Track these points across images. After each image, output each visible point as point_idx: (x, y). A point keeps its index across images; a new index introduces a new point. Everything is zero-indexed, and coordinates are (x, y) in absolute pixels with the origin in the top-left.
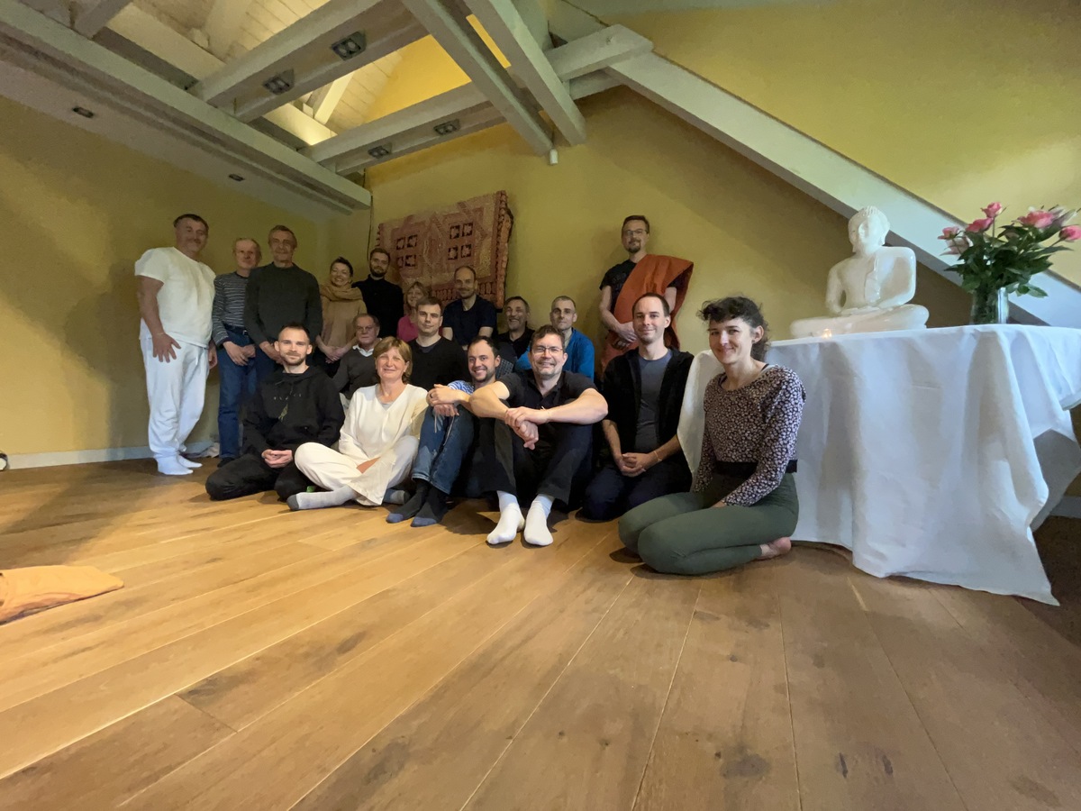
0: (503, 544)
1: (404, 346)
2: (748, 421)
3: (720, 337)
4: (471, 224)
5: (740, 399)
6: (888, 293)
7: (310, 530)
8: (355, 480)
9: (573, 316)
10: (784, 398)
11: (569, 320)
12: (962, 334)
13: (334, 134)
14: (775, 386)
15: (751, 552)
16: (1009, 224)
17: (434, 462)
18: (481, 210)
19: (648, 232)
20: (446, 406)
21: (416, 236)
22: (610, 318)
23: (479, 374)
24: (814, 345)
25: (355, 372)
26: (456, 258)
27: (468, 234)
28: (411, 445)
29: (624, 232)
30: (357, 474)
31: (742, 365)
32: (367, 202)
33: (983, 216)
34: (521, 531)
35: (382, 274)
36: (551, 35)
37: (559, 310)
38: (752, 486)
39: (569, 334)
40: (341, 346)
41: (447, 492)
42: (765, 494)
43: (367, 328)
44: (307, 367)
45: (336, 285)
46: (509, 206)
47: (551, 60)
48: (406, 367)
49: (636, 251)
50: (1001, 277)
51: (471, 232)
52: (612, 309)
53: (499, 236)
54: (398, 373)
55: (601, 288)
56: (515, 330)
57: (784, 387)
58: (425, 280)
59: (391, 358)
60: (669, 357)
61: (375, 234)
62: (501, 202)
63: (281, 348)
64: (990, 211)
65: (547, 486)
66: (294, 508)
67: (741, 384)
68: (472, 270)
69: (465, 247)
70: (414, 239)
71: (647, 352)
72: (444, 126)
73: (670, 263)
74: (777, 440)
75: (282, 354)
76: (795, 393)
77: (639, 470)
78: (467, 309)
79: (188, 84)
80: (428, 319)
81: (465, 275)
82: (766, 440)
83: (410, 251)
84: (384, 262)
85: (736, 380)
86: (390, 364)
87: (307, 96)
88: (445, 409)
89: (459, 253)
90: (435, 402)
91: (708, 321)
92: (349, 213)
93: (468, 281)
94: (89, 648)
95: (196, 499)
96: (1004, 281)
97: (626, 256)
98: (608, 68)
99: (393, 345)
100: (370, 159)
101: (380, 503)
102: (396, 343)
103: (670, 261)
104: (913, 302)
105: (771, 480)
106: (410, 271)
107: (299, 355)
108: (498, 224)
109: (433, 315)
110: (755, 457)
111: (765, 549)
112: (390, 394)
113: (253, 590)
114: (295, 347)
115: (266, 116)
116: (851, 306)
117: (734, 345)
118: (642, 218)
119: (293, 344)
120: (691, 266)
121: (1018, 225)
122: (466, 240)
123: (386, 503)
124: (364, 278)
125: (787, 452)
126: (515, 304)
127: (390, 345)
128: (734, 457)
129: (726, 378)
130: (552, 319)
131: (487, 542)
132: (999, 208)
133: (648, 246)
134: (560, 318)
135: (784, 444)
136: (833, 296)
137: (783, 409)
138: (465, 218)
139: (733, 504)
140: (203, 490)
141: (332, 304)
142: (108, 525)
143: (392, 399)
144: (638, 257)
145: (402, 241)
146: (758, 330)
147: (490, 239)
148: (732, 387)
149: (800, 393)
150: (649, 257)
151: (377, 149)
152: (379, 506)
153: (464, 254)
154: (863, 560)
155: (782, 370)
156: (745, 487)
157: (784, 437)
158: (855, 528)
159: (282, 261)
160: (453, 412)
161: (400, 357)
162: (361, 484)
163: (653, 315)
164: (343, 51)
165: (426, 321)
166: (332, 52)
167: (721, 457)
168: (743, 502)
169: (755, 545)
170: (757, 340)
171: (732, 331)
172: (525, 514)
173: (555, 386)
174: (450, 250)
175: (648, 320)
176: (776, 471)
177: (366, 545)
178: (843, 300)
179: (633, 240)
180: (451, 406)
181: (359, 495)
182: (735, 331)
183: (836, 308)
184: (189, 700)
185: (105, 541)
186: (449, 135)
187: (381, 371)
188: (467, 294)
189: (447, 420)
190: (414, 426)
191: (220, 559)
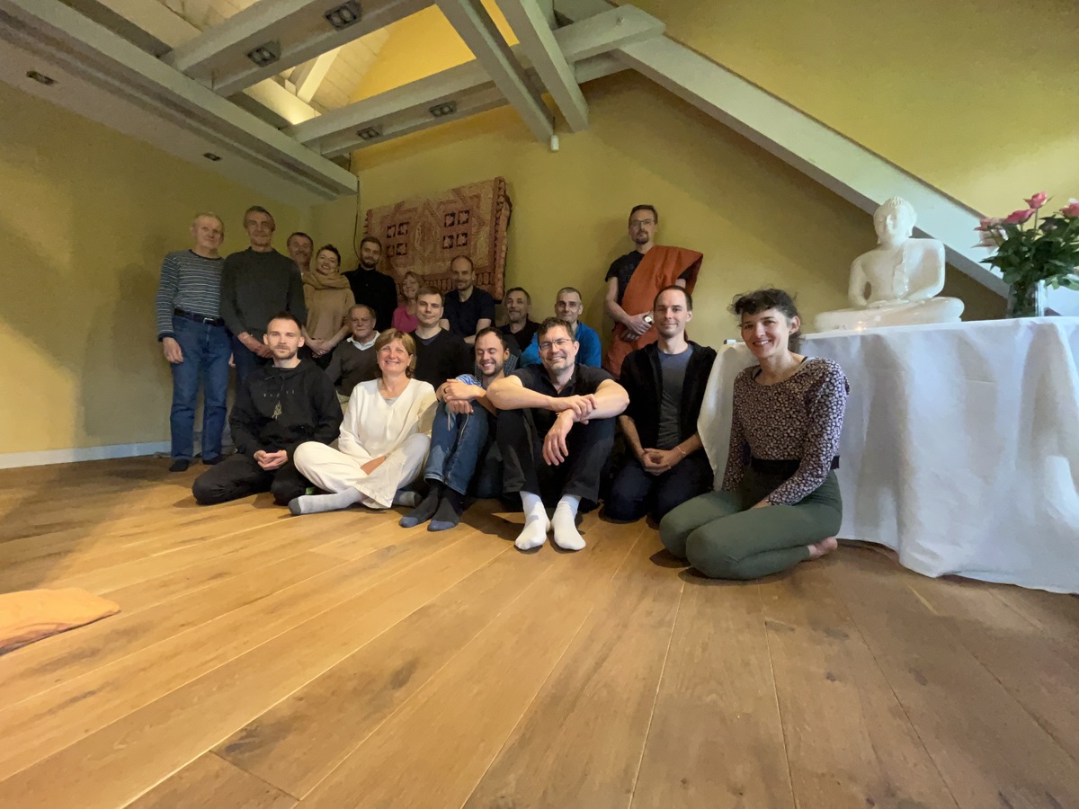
0: (535, 549)
1: (407, 337)
2: (791, 417)
3: (755, 330)
4: (467, 212)
5: (780, 394)
6: (916, 285)
7: (320, 536)
8: (360, 481)
9: (579, 308)
10: (827, 391)
11: (574, 312)
12: (1017, 326)
13: (318, 114)
14: (818, 378)
15: (798, 555)
16: (1050, 215)
17: (447, 461)
18: (478, 197)
19: (656, 221)
20: (461, 402)
21: (407, 223)
22: (618, 310)
23: (488, 368)
24: (854, 337)
25: (349, 366)
26: (451, 247)
27: (464, 223)
28: (421, 444)
29: (632, 222)
30: (362, 475)
31: (779, 358)
32: (354, 187)
33: (1026, 207)
34: (550, 533)
35: (373, 265)
36: (556, 14)
37: (563, 304)
38: (798, 484)
39: (575, 326)
40: (327, 339)
41: (463, 492)
42: (810, 492)
43: (363, 319)
44: (299, 361)
45: (323, 274)
46: (507, 193)
47: (558, 39)
48: (410, 361)
49: (644, 242)
50: (1041, 269)
51: (467, 220)
52: (620, 301)
53: (497, 224)
54: (402, 367)
55: (607, 280)
56: (516, 322)
57: (828, 379)
58: (418, 269)
59: (393, 349)
60: (691, 352)
61: (363, 222)
62: (500, 189)
63: (271, 341)
64: (1034, 203)
65: (574, 486)
66: (296, 513)
67: (779, 379)
68: (470, 261)
69: (460, 236)
70: (405, 227)
71: (667, 347)
72: (440, 107)
73: (679, 254)
74: (822, 436)
75: (272, 348)
76: (840, 386)
77: (667, 466)
78: (463, 300)
79: (161, 51)
80: (429, 310)
81: (463, 265)
82: (810, 436)
83: (401, 239)
84: (375, 252)
85: (773, 375)
86: (392, 356)
87: (289, 72)
88: (460, 405)
89: (455, 243)
90: (449, 397)
91: (740, 316)
92: (331, 198)
93: (465, 273)
94: (92, 693)
95: (181, 504)
96: (1045, 274)
97: (632, 247)
98: (617, 51)
99: (396, 336)
100: (360, 141)
101: (389, 506)
102: (399, 334)
103: (680, 253)
104: (942, 294)
105: (818, 476)
106: (400, 260)
107: (288, 348)
108: (497, 212)
109: (434, 305)
110: (797, 454)
111: (812, 549)
112: (393, 389)
113: (273, 610)
114: (284, 339)
115: (246, 91)
116: (878, 299)
117: (772, 338)
118: (650, 208)
119: (284, 337)
120: (701, 257)
121: (1059, 216)
122: (462, 228)
123: (396, 506)
124: (354, 267)
125: (832, 447)
126: (515, 296)
127: (393, 336)
128: (775, 455)
129: (760, 371)
130: (557, 311)
131: (516, 547)
132: (1043, 199)
133: (656, 235)
134: (565, 312)
135: (829, 439)
136: (856, 288)
137: (827, 403)
138: (459, 206)
139: (778, 503)
140: (188, 493)
141: (317, 292)
142: (87, 536)
143: (396, 395)
144: (646, 249)
145: (393, 228)
146: (794, 320)
147: (488, 228)
148: (769, 382)
149: (843, 385)
150: (657, 248)
151: (367, 131)
152: (389, 509)
153: (460, 243)
154: (912, 558)
155: (824, 362)
156: (789, 484)
157: (829, 432)
158: (901, 525)
159: (261, 245)
160: (469, 409)
161: (404, 350)
162: (369, 485)
163: (676, 309)
164: (336, 19)
165: (427, 312)
166: (324, 20)
167: (759, 454)
168: (788, 500)
169: (802, 546)
170: (794, 331)
171: (767, 322)
172: (550, 514)
173: (570, 381)
174: (444, 238)
175: (670, 313)
176: (822, 468)
177: (387, 553)
178: (867, 292)
179: (641, 231)
180: (466, 402)
181: (366, 498)
182: (770, 322)
183: (862, 302)
184: (230, 758)
185: (87, 556)
186: (444, 117)
187: (382, 364)
188: (464, 285)
189: (460, 418)
190: (420, 423)
191: (226, 574)
